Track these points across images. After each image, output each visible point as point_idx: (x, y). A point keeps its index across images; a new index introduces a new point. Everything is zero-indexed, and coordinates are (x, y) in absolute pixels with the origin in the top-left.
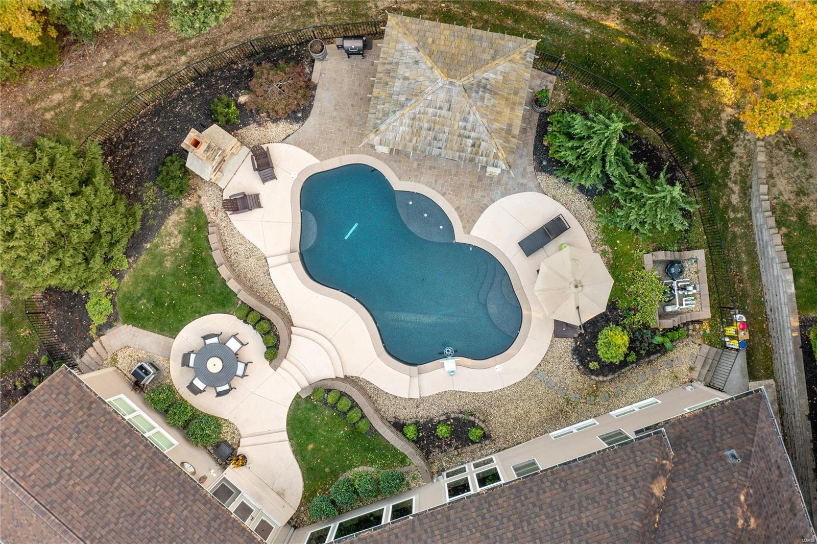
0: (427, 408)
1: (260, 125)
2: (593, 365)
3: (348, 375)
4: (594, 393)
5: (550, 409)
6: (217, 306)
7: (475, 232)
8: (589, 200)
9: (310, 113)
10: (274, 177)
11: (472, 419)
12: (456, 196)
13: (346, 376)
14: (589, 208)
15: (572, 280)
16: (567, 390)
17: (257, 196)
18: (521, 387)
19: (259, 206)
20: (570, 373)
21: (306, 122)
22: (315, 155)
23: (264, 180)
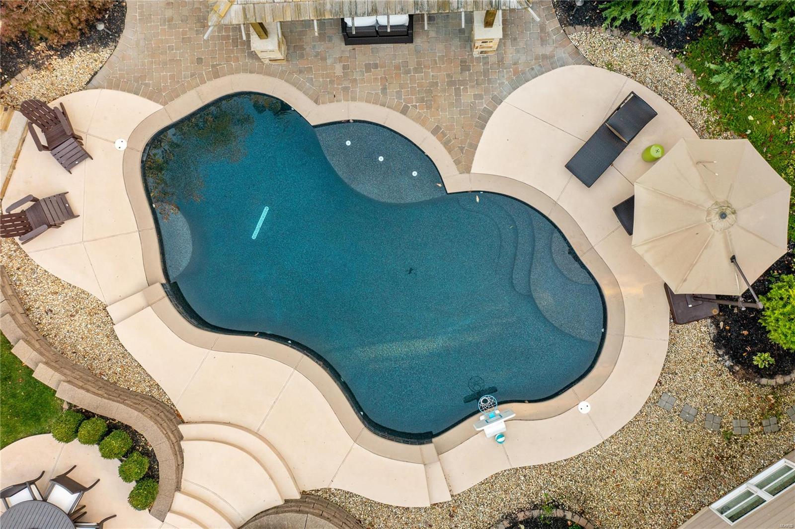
0: (470, 514)
1: (38, 67)
2: (762, 359)
3: (308, 488)
4: (773, 411)
5: (699, 459)
6: (25, 423)
7: (478, 167)
8: (675, 55)
9: (123, 22)
10: (86, 155)
11: (559, 513)
12: (429, 107)
13: (303, 493)
14: (679, 70)
15: (709, 204)
16: (722, 416)
17: (61, 199)
18: (635, 433)
19: (70, 214)
20: (718, 385)
21: (122, 41)
22: (151, 96)
23: (69, 165)
